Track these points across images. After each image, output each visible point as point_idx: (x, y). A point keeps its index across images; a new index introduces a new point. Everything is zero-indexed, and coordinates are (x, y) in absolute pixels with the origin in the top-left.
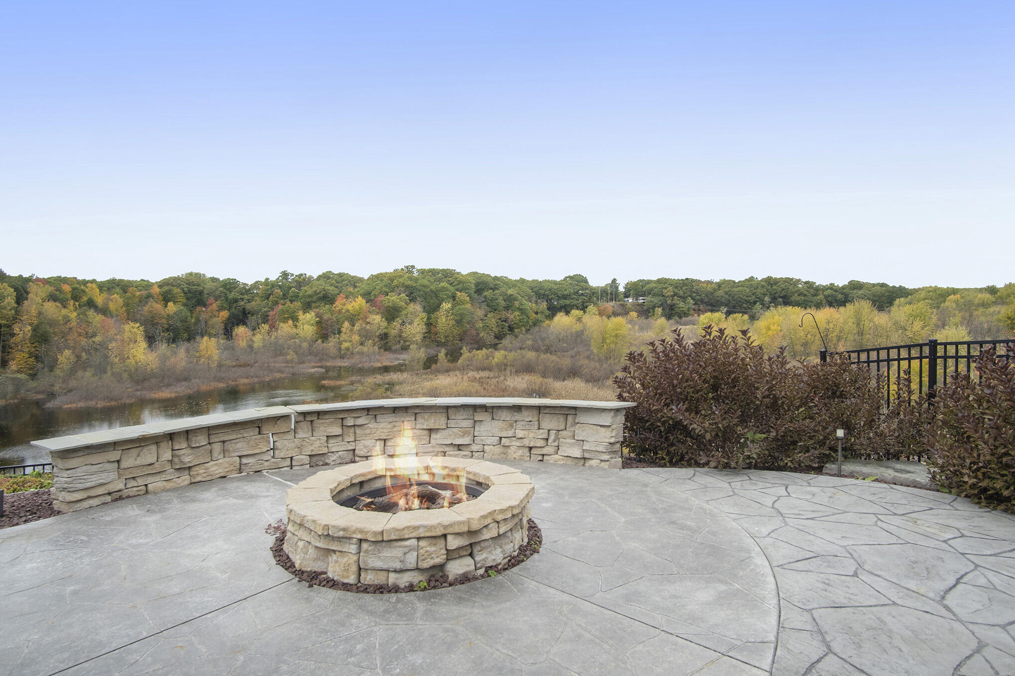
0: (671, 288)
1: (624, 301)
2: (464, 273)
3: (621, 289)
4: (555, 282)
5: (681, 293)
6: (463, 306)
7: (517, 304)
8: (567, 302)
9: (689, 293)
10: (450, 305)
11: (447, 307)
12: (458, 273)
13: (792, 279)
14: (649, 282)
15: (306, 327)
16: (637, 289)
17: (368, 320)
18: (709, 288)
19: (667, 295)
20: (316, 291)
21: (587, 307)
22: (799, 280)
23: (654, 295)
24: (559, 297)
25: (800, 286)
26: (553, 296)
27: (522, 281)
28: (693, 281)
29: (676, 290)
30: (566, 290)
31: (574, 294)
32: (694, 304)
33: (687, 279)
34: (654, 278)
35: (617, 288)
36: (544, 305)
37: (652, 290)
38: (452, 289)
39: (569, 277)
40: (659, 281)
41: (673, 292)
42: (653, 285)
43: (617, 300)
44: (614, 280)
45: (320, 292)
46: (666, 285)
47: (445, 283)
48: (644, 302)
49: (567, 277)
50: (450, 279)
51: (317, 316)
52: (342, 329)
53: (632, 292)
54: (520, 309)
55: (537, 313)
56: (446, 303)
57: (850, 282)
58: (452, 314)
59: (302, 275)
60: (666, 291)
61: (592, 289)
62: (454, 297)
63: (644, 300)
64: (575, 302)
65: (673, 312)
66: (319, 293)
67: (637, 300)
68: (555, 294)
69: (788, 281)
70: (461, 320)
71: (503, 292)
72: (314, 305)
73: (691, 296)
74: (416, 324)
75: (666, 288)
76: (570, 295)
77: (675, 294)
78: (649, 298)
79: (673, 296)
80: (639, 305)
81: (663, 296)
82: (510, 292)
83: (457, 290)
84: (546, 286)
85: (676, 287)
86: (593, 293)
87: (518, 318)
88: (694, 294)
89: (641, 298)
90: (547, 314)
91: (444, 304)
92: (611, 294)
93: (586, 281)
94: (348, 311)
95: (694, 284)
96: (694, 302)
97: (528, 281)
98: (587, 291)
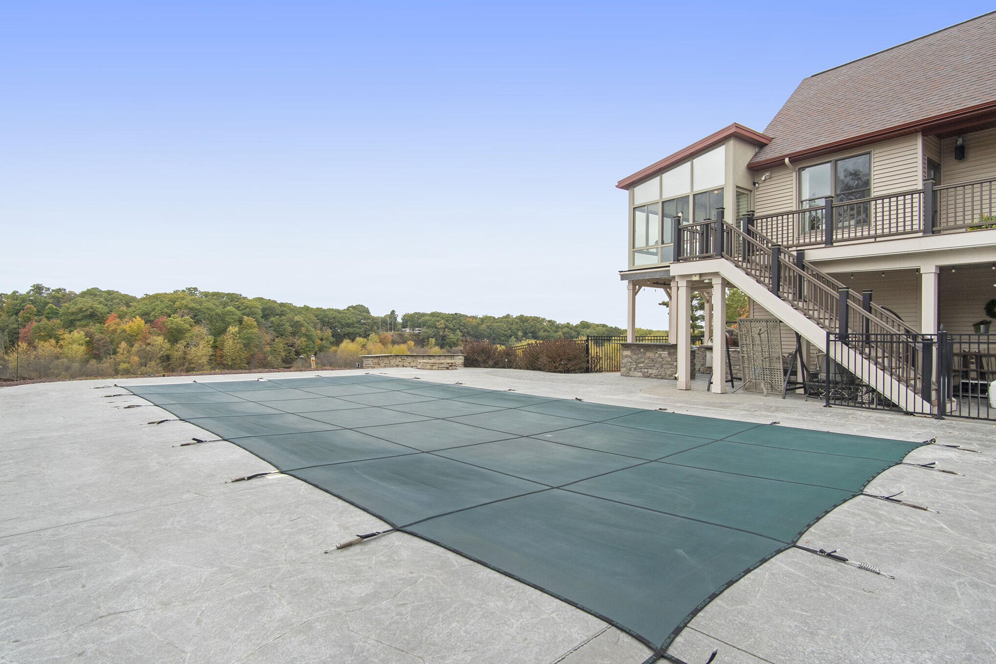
0: (442, 321)
1: (402, 331)
2: (250, 297)
3: (399, 320)
4: (338, 311)
5: (451, 326)
6: (250, 330)
7: (303, 330)
8: (351, 330)
9: (457, 326)
10: (237, 329)
11: (234, 330)
12: (245, 298)
13: (539, 318)
14: (424, 315)
15: (75, 347)
16: (412, 320)
17: (148, 341)
18: (474, 322)
19: (439, 327)
20: (81, 308)
21: (369, 335)
22: (544, 319)
23: (429, 327)
24: (343, 325)
25: (545, 324)
26: (337, 324)
27: (307, 308)
28: (461, 315)
29: (447, 323)
30: (349, 319)
31: (357, 323)
32: (463, 336)
33: (456, 314)
34: (428, 311)
35: (395, 319)
36: (328, 332)
37: (426, 322)
38: (239, 313)
39: (352, 307)
40: (433, 315)
41: (445, 324)
42: (427, 318)
43: (396, 330)
44: (393, 312)
45: (87, 310)
46: (439, 319)
47: (231, 307)
48: (420, 333)
49: (349, 307)
50: (237, 303)
51: (86, 335)
52: (118, 349)
53: (409, 323)
54: (306, 335)
55: (322, 339)
56: (232, 326)
57: (581, 323)
58: (240, 338)
59: (60, 290)
60: (438, 324)
61: (373, 318)
62: (240, 322)
63: (419, 330)
64: (358, 330)
65: (445, 342)
66: (85, 311)
67: (413, 330)
68: (339, 322)
69: (536, 319)
70: (248, 344)
71: (289, 318)
72: (78, 323)
73: (459, 329)
74: (201, 346)
75: (438, 321)
76: (353, 324)
77: (446, 327)
78: (424, 329)
79: (444, 328)
80: (415, 335)
81: (436, 328)
82: (296, 318)
83: (244, 314)
84: (330, 314)
85: (447, 321)
86: (375, 323)
87: (304, 343)
88: (462, 328)
89: (417, 329)
90: (332, 341)
91: (231, 327)
92: (391, 324)
93: (367, 311)
94: (124, 331)
95: (462, 318)
96: (461, 334)
97: (312, 308)
98: (369, 321)
